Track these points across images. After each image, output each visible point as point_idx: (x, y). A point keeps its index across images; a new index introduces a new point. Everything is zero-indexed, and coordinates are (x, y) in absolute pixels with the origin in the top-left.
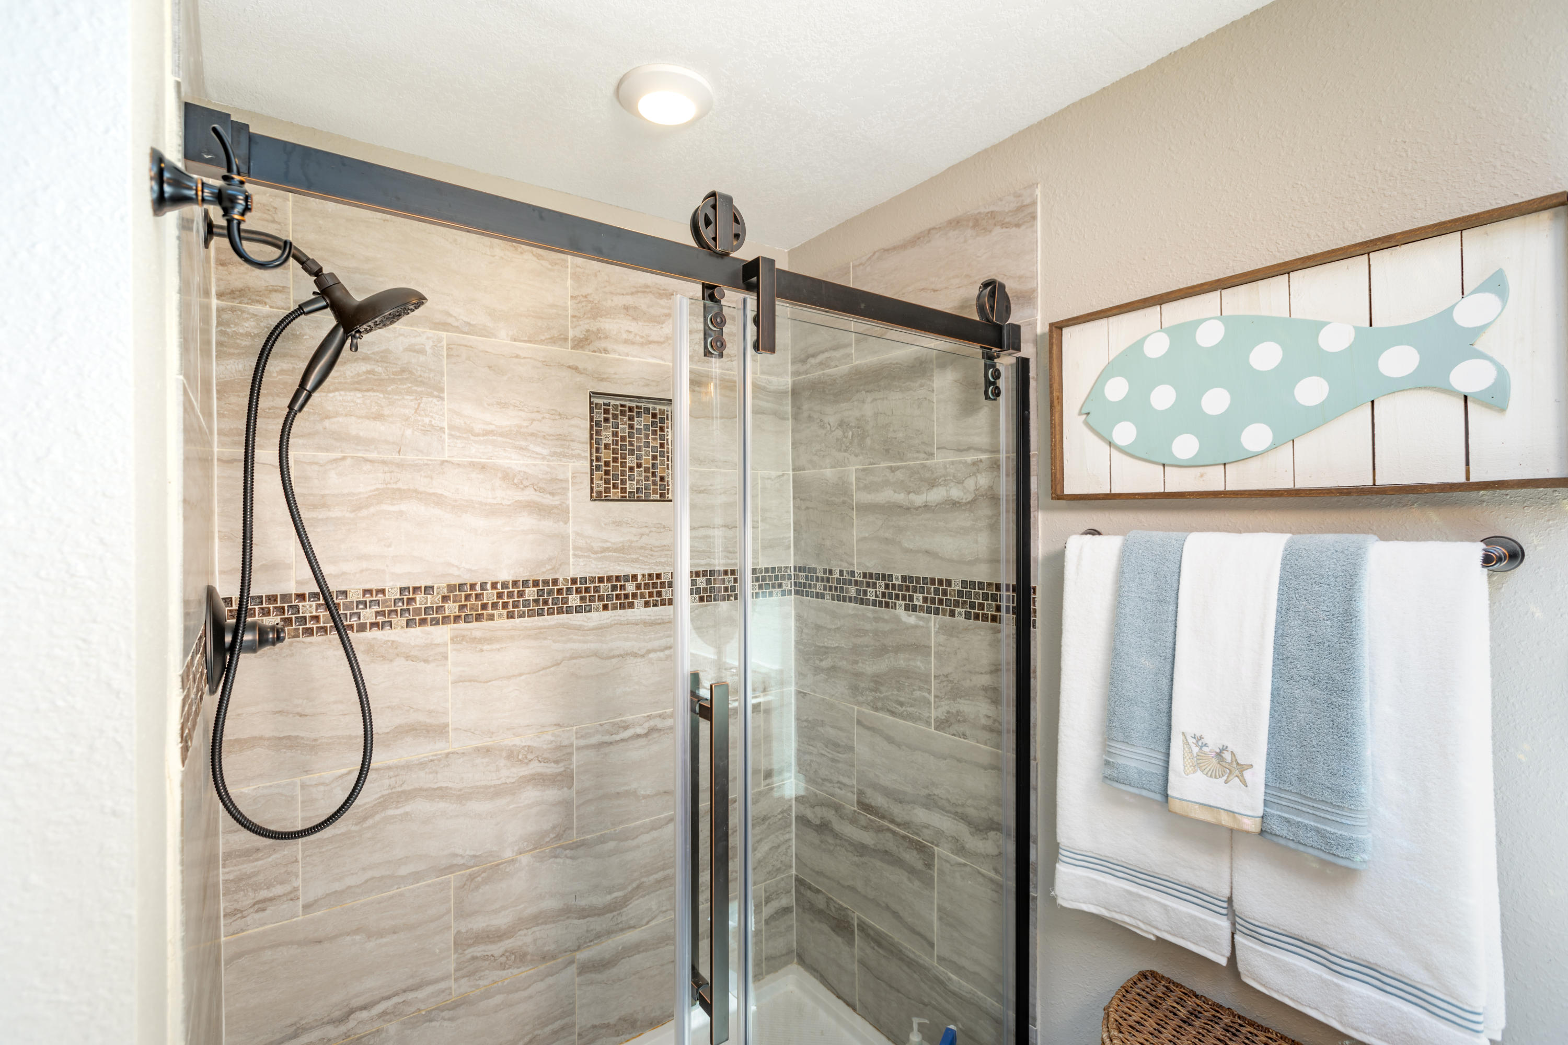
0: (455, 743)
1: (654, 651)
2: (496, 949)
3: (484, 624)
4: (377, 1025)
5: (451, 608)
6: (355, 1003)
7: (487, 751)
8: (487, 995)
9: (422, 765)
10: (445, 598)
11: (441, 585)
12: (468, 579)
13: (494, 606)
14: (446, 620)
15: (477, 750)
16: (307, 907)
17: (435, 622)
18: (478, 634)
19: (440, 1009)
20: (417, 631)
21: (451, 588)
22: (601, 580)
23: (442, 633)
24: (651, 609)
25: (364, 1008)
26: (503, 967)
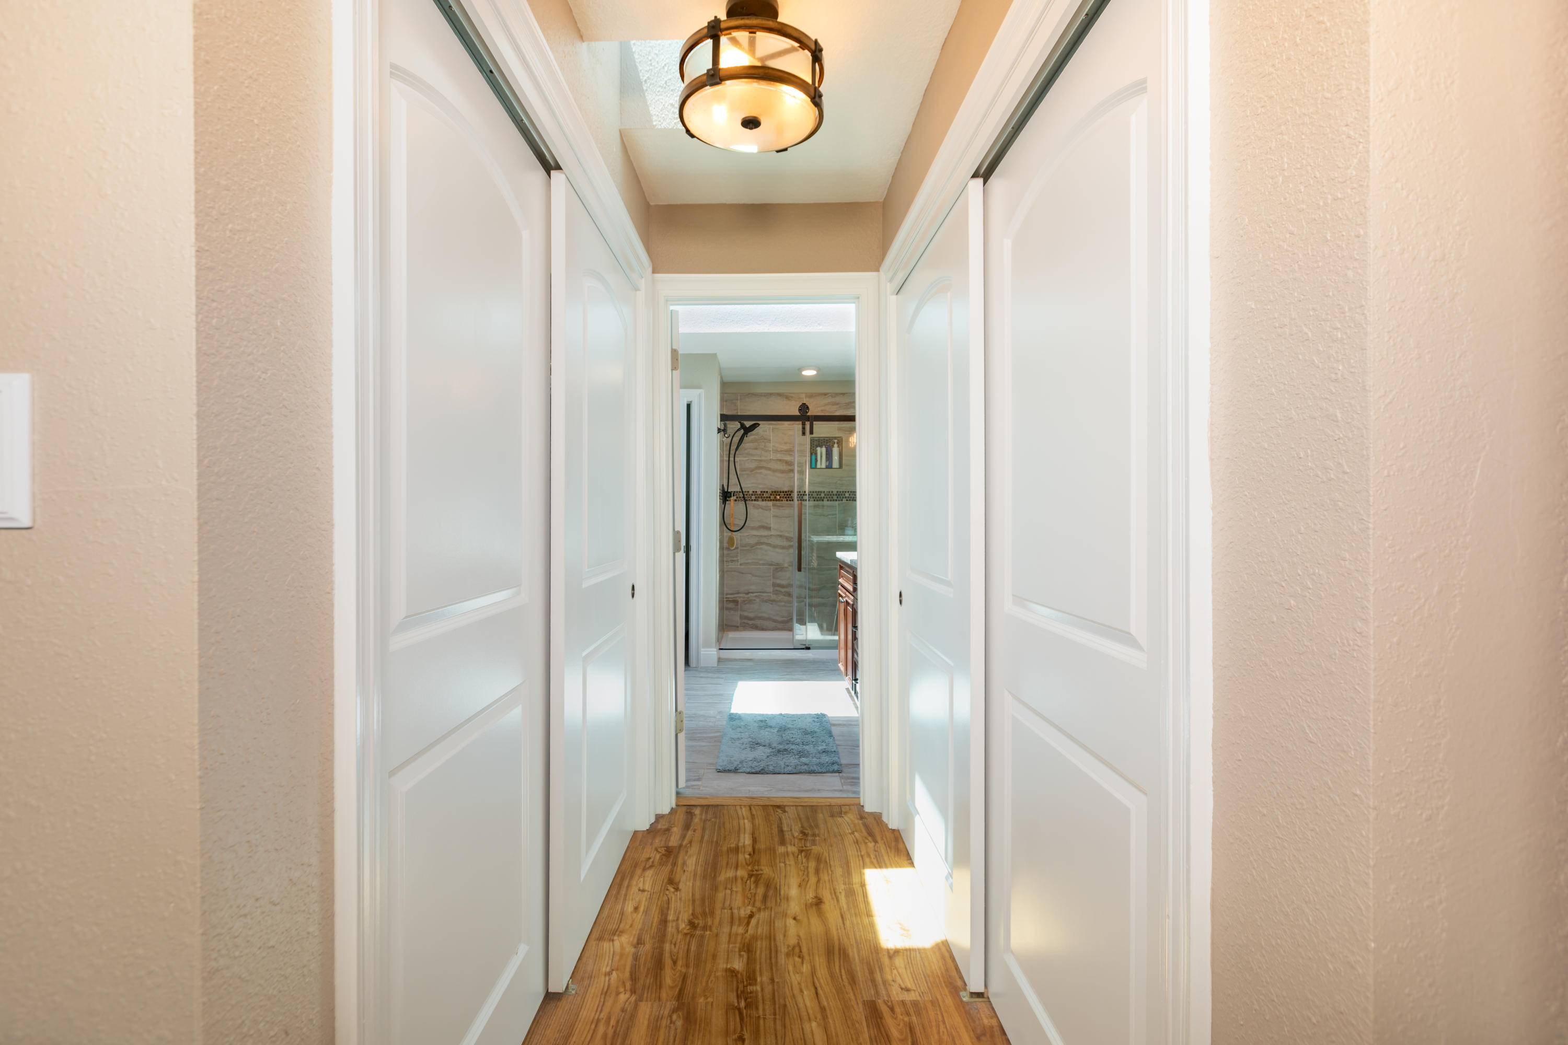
0: (772, 532)
1: (830, 515)
2: (783, 590)
3: (781, 502)
4: (754, 598)
5: (772, 497)
6: (750, 591)
7: (781, 536)
8: (780, 601)
9: (765, 536)
10: (771, 495)
11: (770, 491)
12: (776, 490)
13: (783, 497)
14: (771, 500)
15: (778, 535)
16: (741, 565)
17: (768, 500)
18: (779, 505)
19: (769, 600)
20: (764, 502)
21: (772, 492)
22: (813, 492)
23: (770, 503)
24: (829, 502)
25: (752, 593)
26: (784, 595)
